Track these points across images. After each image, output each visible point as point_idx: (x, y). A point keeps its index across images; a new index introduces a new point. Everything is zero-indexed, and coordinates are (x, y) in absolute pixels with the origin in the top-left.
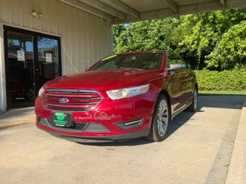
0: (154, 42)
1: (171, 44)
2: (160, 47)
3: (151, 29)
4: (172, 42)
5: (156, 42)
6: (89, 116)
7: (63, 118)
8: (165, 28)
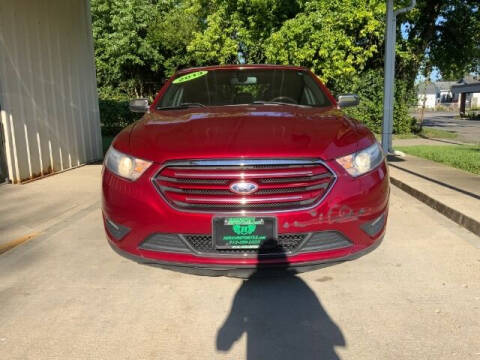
0: (126, 39)
1: (160, 45)
2: (140, 51)
3: (117, 13)
4: (164, 44)
5: (131, 39)
6: (318, 216)
7: (252, 229)
8: (146, 12)
